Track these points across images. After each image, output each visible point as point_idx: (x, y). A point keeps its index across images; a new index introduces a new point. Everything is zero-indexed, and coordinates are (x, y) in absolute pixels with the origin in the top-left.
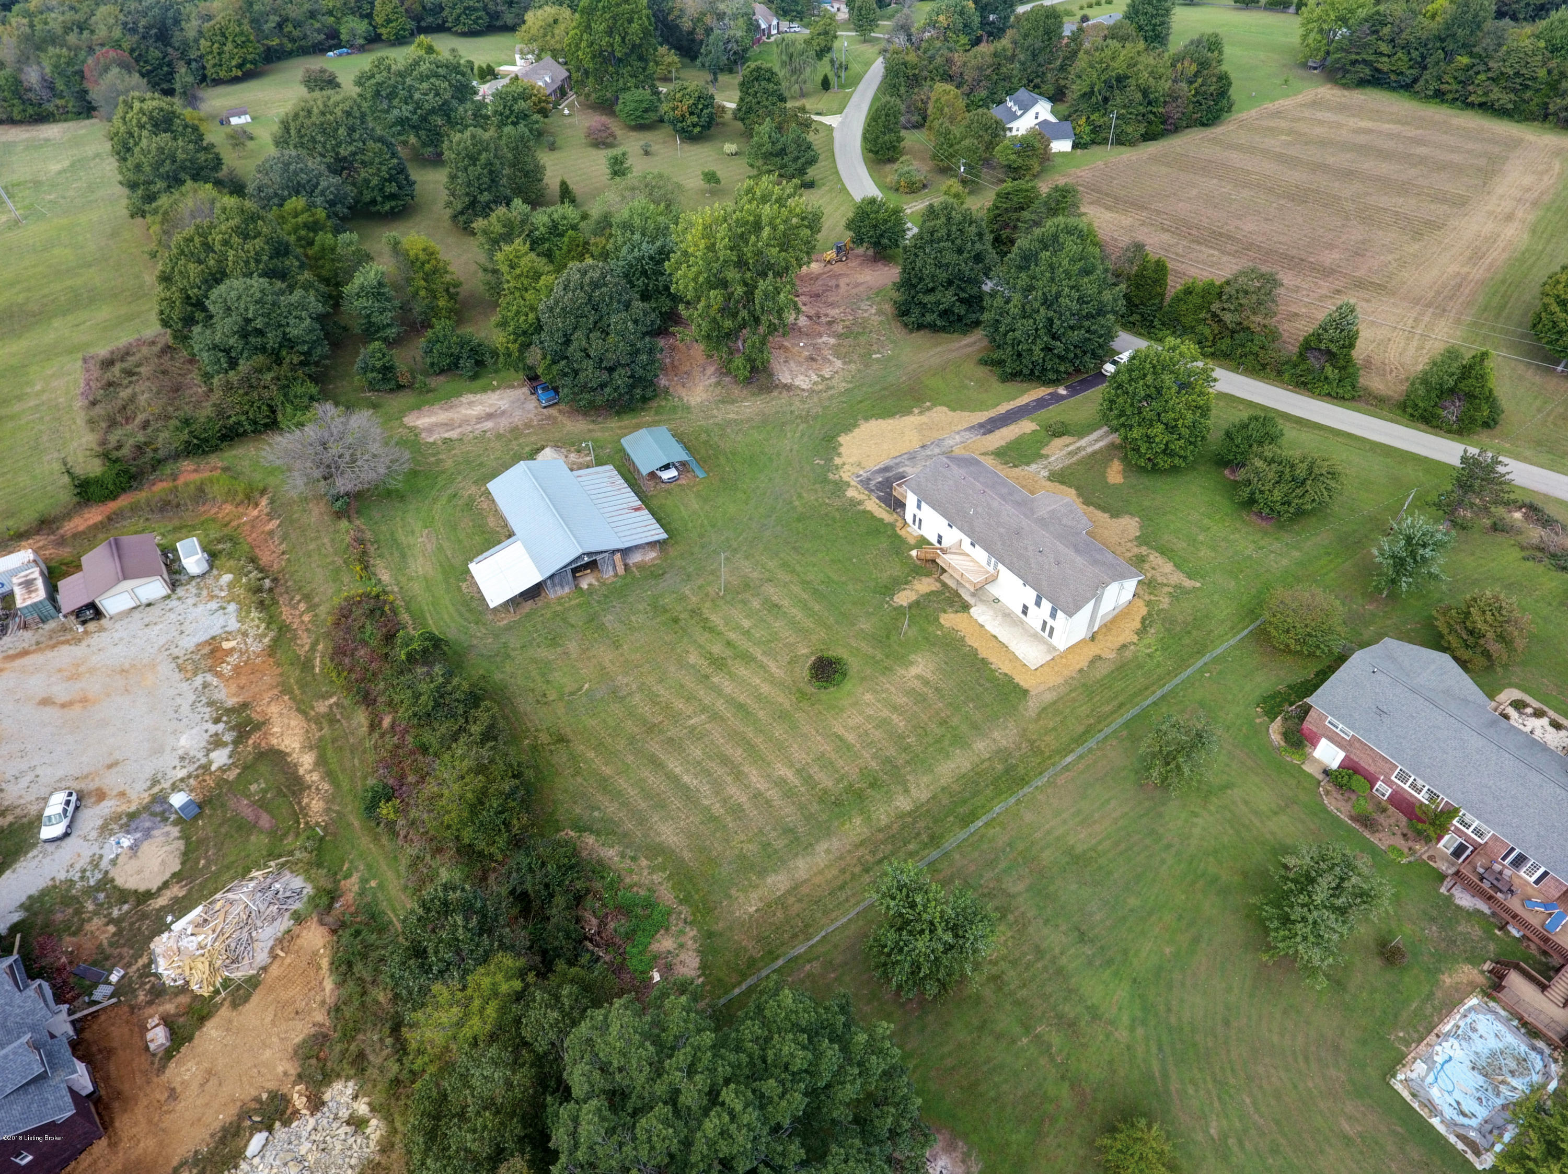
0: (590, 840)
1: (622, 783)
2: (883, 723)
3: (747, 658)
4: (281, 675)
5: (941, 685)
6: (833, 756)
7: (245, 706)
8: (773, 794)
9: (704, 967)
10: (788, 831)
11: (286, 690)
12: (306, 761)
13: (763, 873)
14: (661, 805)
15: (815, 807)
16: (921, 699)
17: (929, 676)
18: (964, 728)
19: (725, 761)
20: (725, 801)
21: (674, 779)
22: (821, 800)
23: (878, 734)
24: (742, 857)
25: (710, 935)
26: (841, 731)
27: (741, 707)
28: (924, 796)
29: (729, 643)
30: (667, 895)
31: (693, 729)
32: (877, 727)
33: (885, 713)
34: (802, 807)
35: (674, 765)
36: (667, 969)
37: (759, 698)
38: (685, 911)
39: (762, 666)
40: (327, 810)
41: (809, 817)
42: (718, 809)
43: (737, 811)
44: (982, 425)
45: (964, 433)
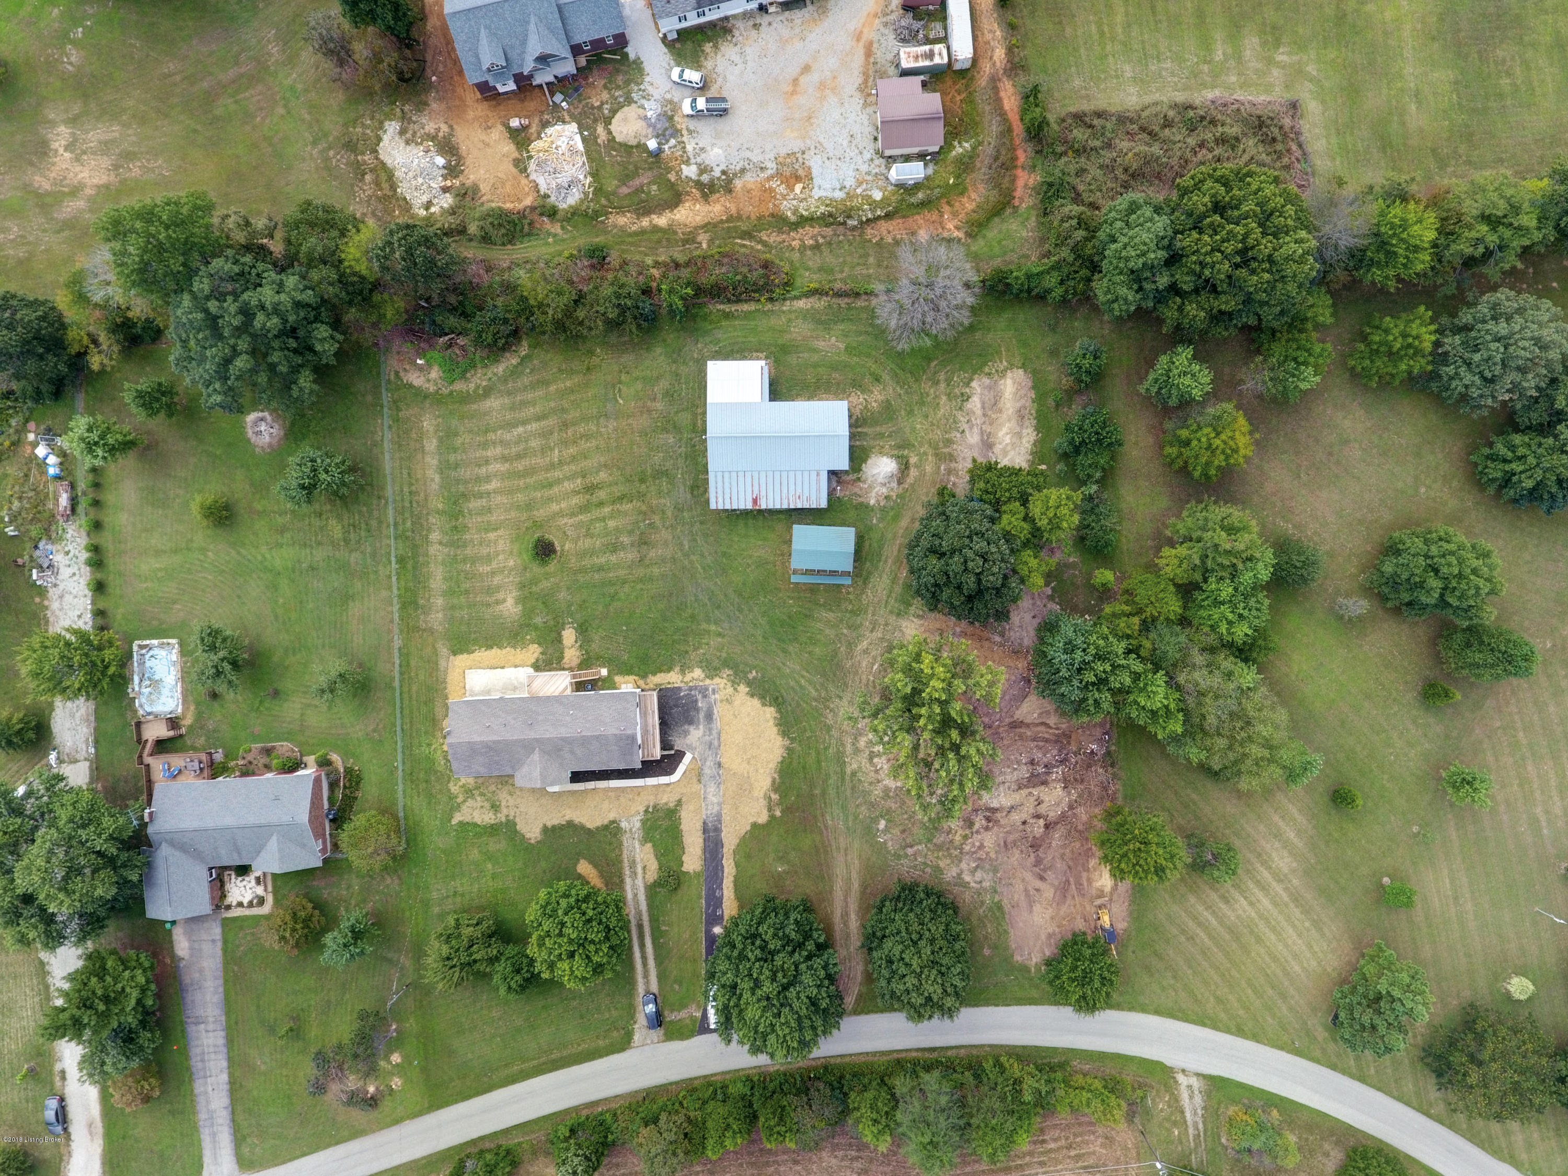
0: (514, 361)
1: (540, 393)
2: (488, 559)
3: (584, 508)
4: (749, 218)
5: (490, 610)
6: (486, 519)
7: (730, 191)
8: (483, 471)
9: (411, 386)
10: (457, 466)
11: (730, 219)
12: (662, 221)
13: (441, 440)
14: (513, 408)
15: (461, 488)
16: (490, 591)
17: (501, 607)
18: (455, 601)
19: (519, 457)
20: (494, 443)
21: (524, 423)
22: (464, 495)
23: (484, 551)
24: (456, 434)
25: (426, 397)
26: (500, 532)
27: (550, 485)
28: (432, 550)
29: (601, 504)
30: (459, 386)
31: (552, 449)
32: (489, 555)
33: (494, 565)
34: (466, 482)
35: (534, 426)
36: (420, 368)
37: (550, 499)
38: (445, 391)
39: (573, 515)
40: (615, 226)
41: (458, 481)
42: (491, 436)
43: (484, 445)
44: (718, 830)
45: (716, 808)
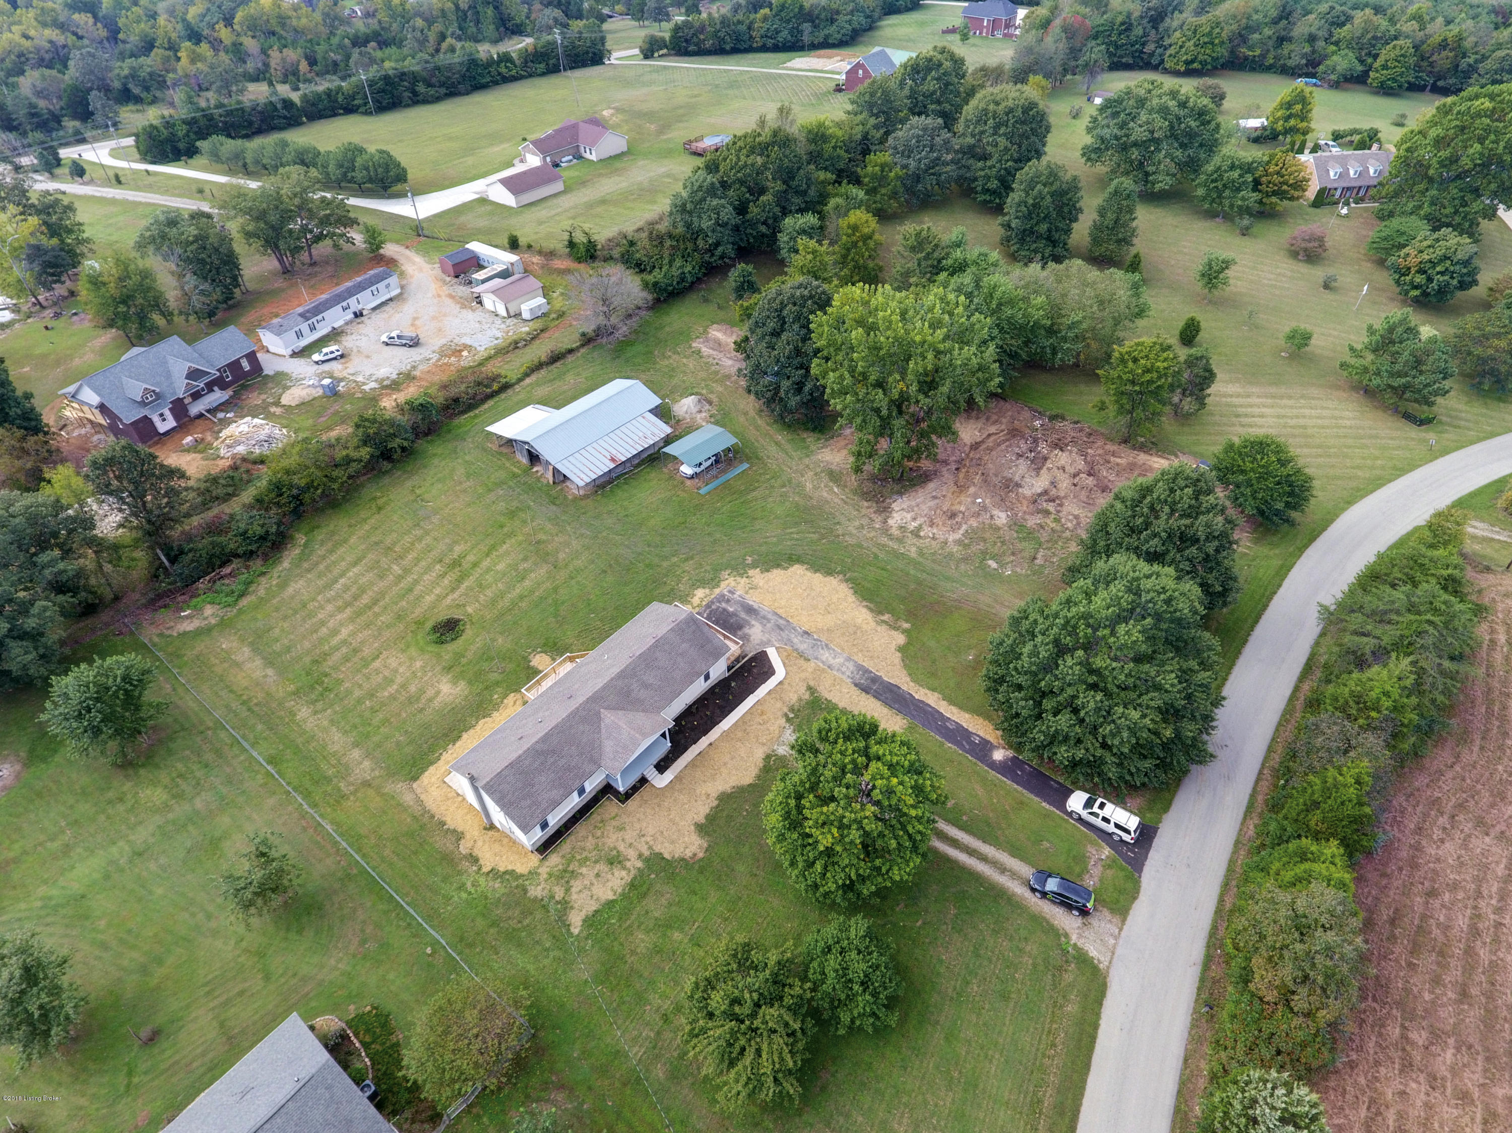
1: (342, 550)
2: (388, 681)
3: (462, 578)
5: (428, 711)
6: (357, 660)
7: (414, 378)
8: (324, 631)
9: (185, 634)
10: (288, 649)
13: (252, 645)
14: (321, 576)
15: (307, 660)
16: (413, 700)
17: (439, 699)
18: (376, 739)
20: (320, 607)
21: (343, 575)
22: (315, 662)
23: (378, 680)
24: (269, 630)
25: (210, 628)
26: (384, 655)
28: (309, 725)
29: (476, 564)
30: (246, 601)
31: (389, 570)
32: (385, 678)
34: (310, 652)
35: (355, 571)
36: (189, 617)
38: (232, 613)
41: (299, 658)
43: (310, 615)
44: (875, 679)
45: (851, 666)
